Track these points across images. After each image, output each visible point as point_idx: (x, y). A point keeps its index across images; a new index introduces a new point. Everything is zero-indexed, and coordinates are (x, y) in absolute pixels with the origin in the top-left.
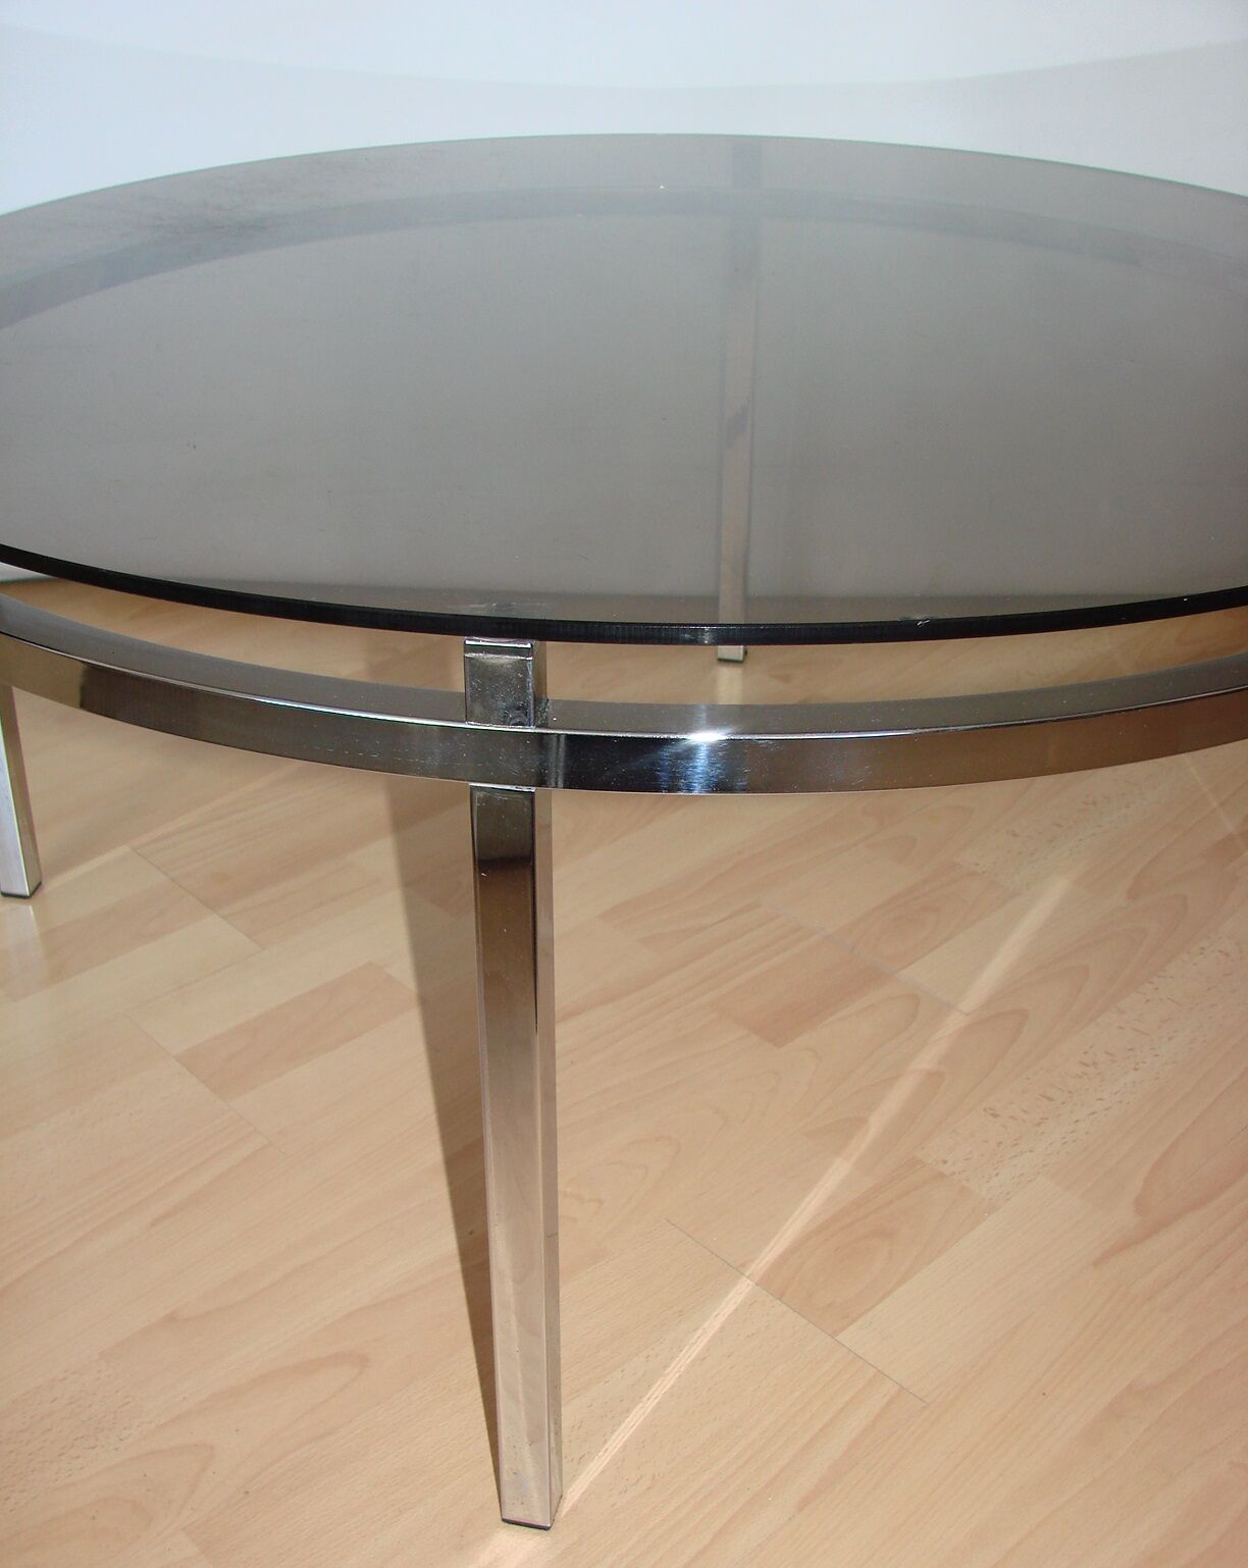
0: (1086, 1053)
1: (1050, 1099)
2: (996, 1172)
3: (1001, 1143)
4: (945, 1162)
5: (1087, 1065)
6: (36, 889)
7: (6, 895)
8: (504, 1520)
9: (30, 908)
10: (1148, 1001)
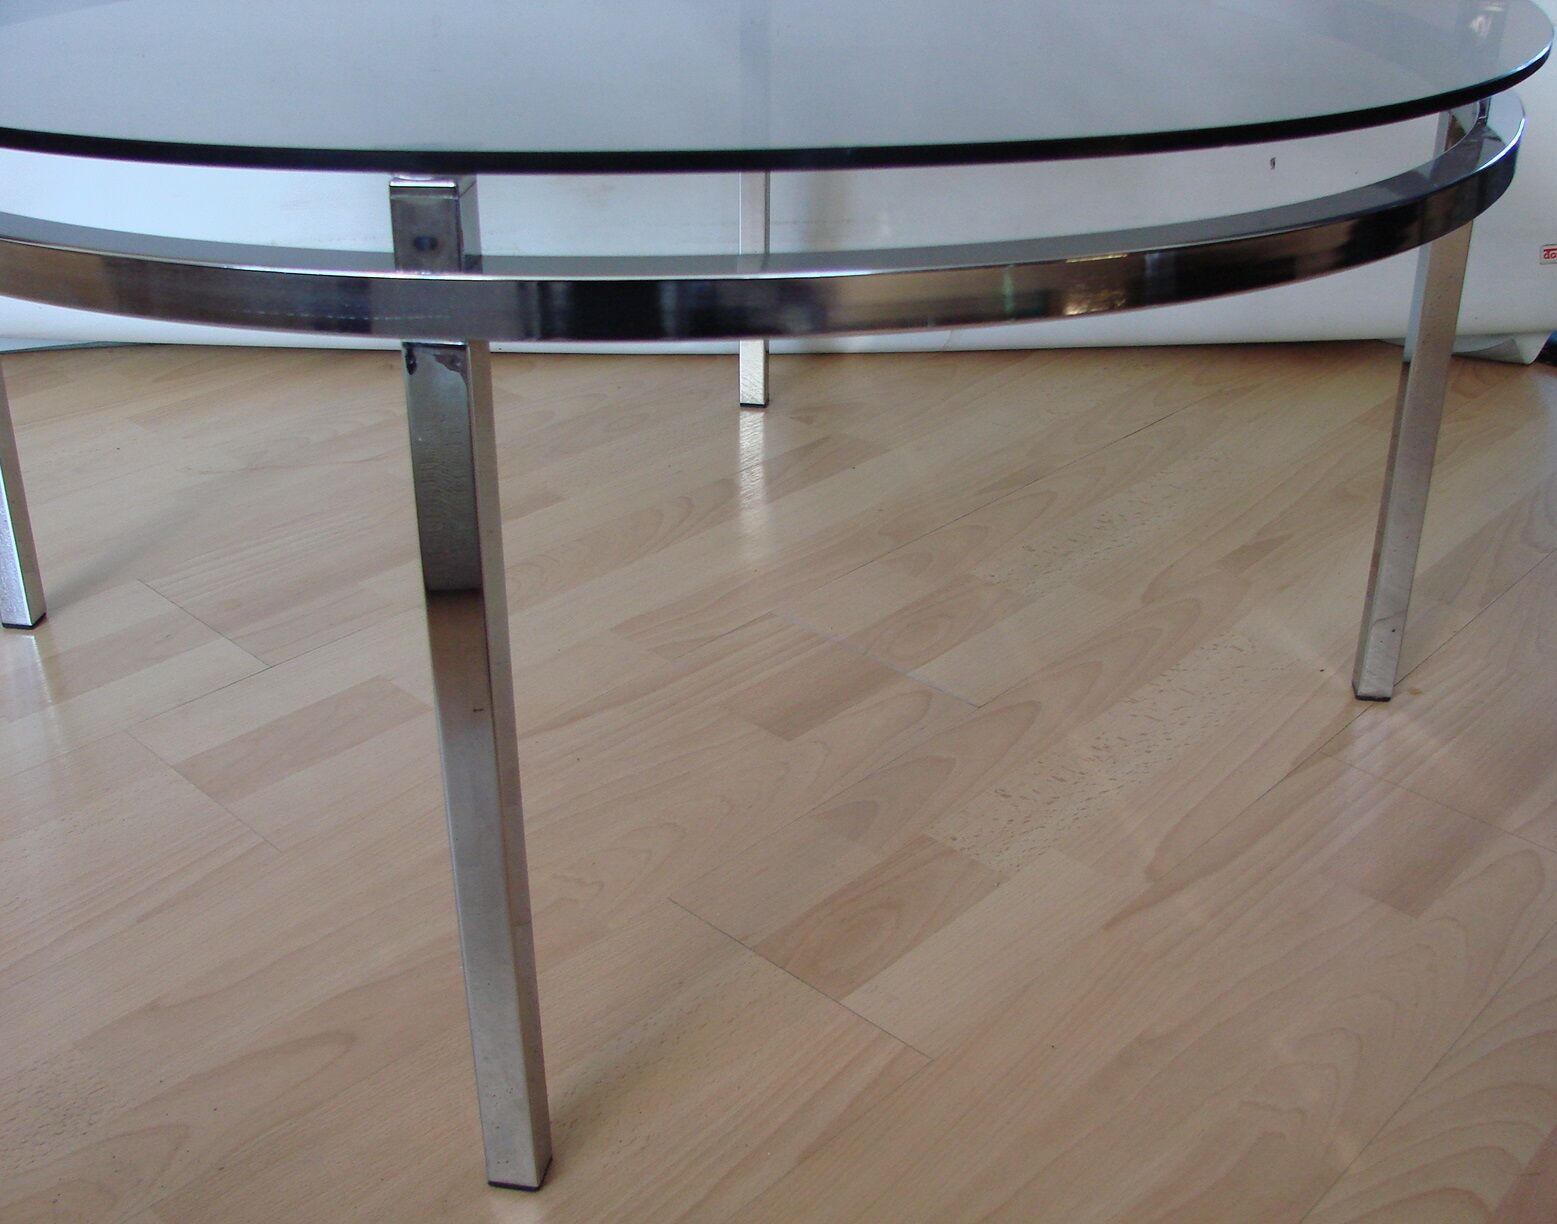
0: (1098, 738)
1: (1062, 780)
2: (1006, 846)
3: (1012, 821)
4: (954, 839)
5: (1099, 749)
6: (40, 620)
7: (7, 626)
8: (492, 1184)
9: (33, 637)
10: (1162, 691)
